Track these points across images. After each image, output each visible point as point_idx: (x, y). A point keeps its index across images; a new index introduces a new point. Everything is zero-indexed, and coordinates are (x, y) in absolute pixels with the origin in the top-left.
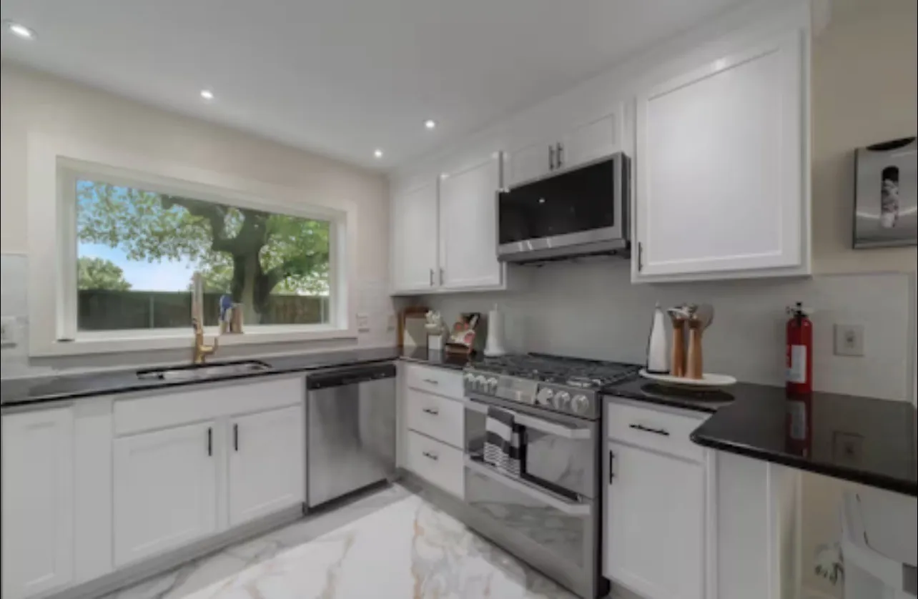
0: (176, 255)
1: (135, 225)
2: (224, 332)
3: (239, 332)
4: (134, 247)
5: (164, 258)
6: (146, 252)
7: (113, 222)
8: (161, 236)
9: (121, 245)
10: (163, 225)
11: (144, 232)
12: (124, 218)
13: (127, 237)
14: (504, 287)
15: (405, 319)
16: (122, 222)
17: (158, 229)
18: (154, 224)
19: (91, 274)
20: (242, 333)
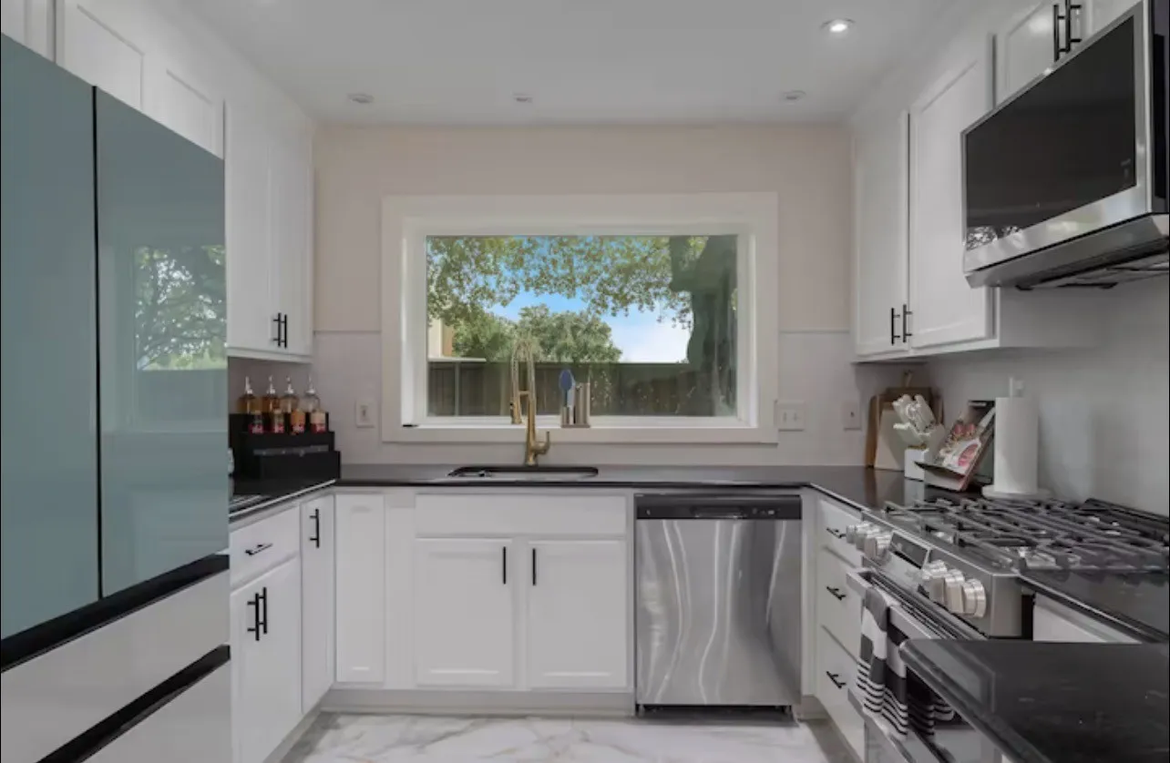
0: (649, 302)
1: (596, 259)
2: (566, 425)
3: (586, 425)
4: (596, 294)
5: (633, 307)
6: (610, 300)
7: (569, 262)
8: (627, 272)
9: (579, 291)
10: (629, 256)
11: (606, 269)
12: (581, 252)
13: (586, 280)
14: (995, 343)
15: (881, 413)
16: (579, 256)
17: (623, 261)
18: (618, 255)
19: (575, 337)
20: (588, 427)
